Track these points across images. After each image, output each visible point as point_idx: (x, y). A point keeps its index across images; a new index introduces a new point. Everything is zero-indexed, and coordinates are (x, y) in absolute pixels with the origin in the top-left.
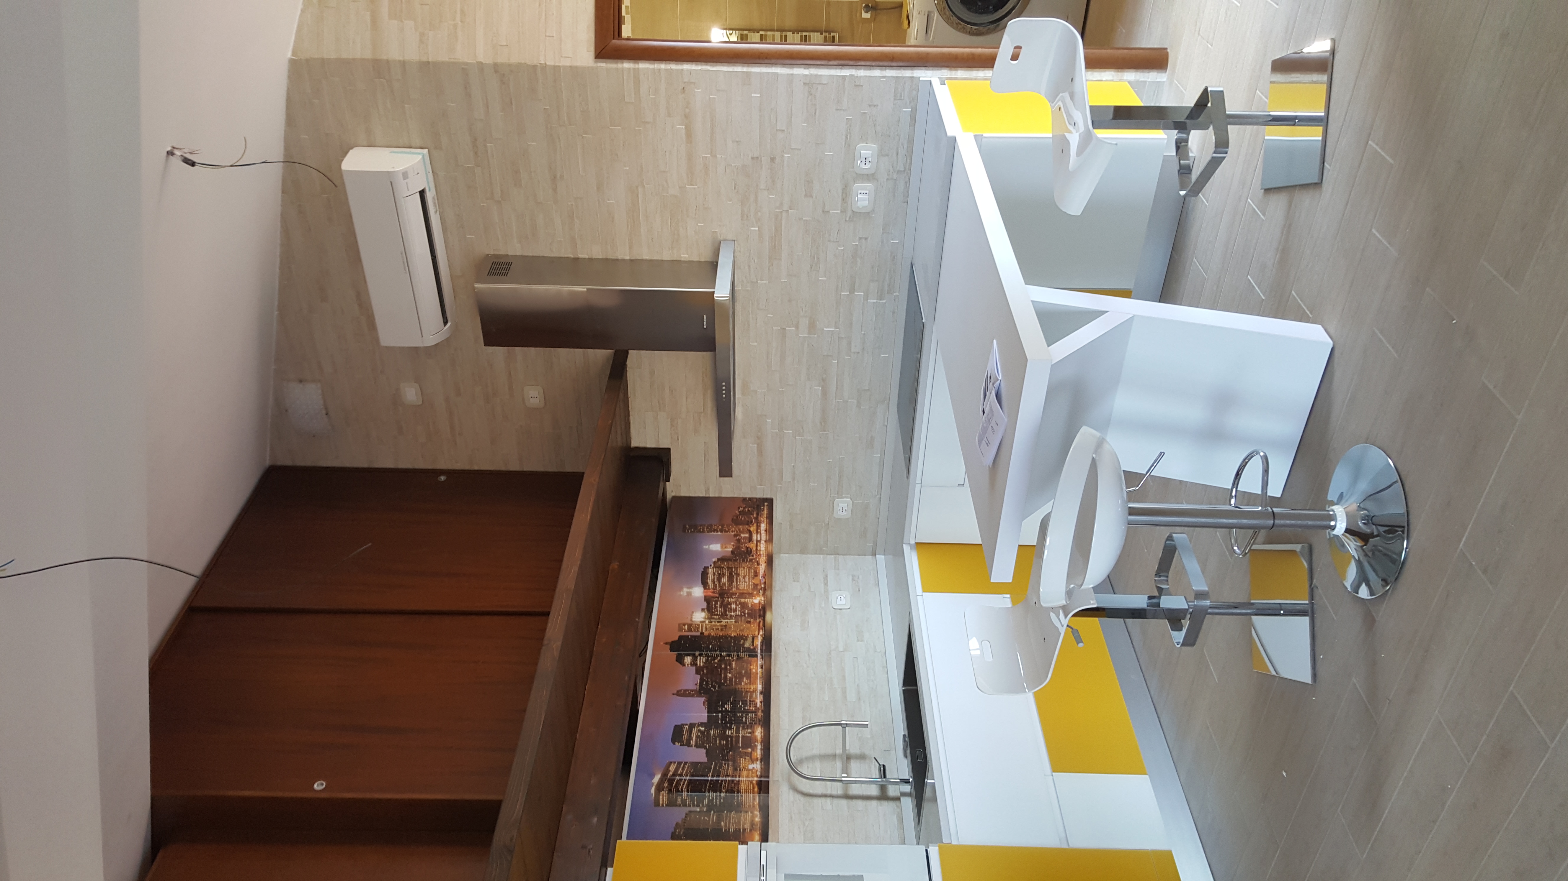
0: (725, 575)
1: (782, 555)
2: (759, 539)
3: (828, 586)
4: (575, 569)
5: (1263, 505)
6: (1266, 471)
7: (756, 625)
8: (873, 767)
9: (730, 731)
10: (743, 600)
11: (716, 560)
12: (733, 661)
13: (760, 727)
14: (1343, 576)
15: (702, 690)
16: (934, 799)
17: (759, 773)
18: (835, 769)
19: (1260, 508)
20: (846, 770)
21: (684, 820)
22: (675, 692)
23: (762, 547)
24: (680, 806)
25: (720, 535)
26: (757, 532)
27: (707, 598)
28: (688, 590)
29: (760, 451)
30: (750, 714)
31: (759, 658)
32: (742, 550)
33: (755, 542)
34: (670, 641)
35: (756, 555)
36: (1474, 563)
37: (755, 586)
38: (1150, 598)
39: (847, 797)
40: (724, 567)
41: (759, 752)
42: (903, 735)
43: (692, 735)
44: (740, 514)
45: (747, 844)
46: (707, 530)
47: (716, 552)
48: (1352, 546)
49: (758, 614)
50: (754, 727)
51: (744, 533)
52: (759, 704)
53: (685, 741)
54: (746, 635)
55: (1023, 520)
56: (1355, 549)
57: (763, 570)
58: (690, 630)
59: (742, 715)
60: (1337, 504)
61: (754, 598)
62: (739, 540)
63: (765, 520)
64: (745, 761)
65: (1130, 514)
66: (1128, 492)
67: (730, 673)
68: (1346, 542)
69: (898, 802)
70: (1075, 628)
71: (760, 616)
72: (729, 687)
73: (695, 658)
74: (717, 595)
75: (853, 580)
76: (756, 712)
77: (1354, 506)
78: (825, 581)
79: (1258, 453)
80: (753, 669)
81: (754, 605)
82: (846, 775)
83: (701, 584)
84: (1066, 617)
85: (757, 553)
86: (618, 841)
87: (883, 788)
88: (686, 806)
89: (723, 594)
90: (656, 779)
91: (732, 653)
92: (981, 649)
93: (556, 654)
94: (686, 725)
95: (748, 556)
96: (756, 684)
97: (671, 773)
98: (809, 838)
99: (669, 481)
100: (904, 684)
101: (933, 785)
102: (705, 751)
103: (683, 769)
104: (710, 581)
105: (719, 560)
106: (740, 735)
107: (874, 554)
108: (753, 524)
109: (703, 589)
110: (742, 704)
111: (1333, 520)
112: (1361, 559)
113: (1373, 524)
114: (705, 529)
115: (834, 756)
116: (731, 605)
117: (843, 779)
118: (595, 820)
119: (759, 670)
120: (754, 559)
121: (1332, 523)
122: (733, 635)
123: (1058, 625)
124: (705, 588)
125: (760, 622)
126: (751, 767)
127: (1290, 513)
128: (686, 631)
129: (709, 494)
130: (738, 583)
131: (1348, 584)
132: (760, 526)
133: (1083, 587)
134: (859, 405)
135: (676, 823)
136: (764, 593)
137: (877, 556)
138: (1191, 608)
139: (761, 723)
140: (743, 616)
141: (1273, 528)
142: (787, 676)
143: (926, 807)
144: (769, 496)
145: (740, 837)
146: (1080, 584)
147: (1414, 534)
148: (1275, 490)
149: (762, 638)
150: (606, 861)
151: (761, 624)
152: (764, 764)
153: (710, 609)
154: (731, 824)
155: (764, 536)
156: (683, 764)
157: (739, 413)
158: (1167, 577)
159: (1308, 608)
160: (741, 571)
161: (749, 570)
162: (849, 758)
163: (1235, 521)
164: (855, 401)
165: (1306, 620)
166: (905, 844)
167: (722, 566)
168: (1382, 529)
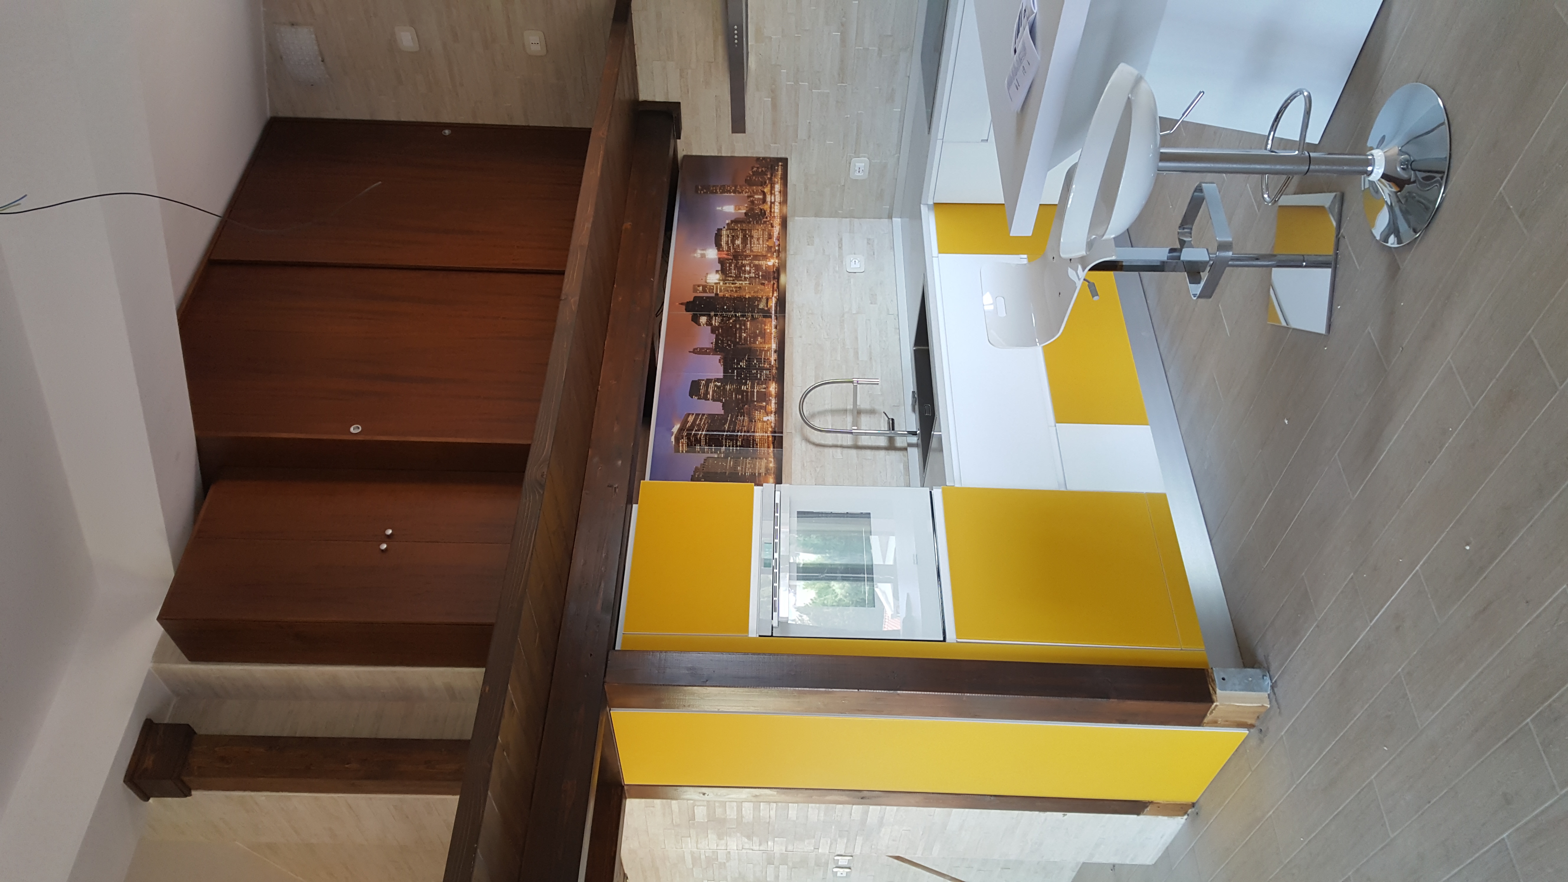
0: (739, 238)
1: (796, 218)
2: (773, 200)
3: (842, 250)
4: (588, 225)
5: (1301, 149)
6: (1308, 113)
7: (770, 286)
8: (882, 421)
9: (745, 387)
10: (757, 262)
11: (730, 222)
12: (748, 321)
13: (774, 383)
14: (1371, 223)
15: (718, 348)
16: (941, 450)
17: (773, 425)
18: (847, 422)
19: (1297, 152)
20: (856, 423)
21: (703, 465)
22: (692, 350)
23: (777, 209)
24: (699, 452)
25: (734, 196)
26: (771, 194)
27: (721, 260)
28: (702, 252)
29: (775, 106)
30: (764, 371)
31: (773, 318)
32: (756, 211)
33: (769, 203)
34: (685, 301)
35: (770, 217)
36: (1511, 207)
37: (770, 248)
38: (1172, 250)
39: (857, 447)
40: (737, 229)
41: (773, 405)
42: (913, 392)
43: (709, 390)
44: (754, 175)
45: (762, 486)
46: (720, 191)
47: (729, 214)
48: (1386, 191)
49: (772, 276)
50: (768, 383)
51: (757, 194)
52: (773, 362)
53: (702, 395)
54: (760, 297)
55: (1049, 170)
56: (1389, 195)
57: (777, 233)
58: (704, 291)
59: (757, 372)
60: (1377, 148)
61: (768, 260)
62: (752, 202)
63: (780, 181)
64: (760, 413)
65: (1161, 160)
66: (1161, 136)
67: (744, 333)
68: (1381, 188)
69: (905, 452)
70: (1091, 281)
71: (774, 278)
72: (744, 346)
73: (710, 318)
74: (732, 257)
75: (868, 243)
76: (770, 369)
77: (1396, 150)
78: (840, 245)
79: (1302, 93)
80: (768, 329)
81: (768, 267)
82: (856, 428)
83: (714, 245)
84: (1083, 271)
85: (771, 215)
86: (642, 481)
87: (891, 440)
88: (705, 453)
89: (737, 256)
90: (676, 429)
91: (747, 314)
92: (995, 303)
93: (574, 308)
94: (703, 380)
95: (762, 218)
96: (771, 343)
97: (689, 424)
98: (820, 481)
99: (680, 139)
100: (916, 344)
101: (940, 438)
102: (722, 404)
103: (701, 420)
104: (723, 243)
105: (732, 222)
106: (755, 390)
107: (890, 217)
108: (767, 186)
109: (717, 250)
110: (757, 362)
111: (1370, 165)
112: (1393, 204)
113: (1413, 170)
114: (718, 190)
115: (845, 411)
116: (745, 267)
117: (853, 431)
118: (620, 462)
119: (774, 330)
120: (768, 221)
121: (1370, 169)
122: (747, 297)
123: (1075, 278)
124: (719, 250)
125: (774, 284)
126: (765, 419)
127: (1325, 158)
128: (701, 292)
129: (722, 153)
130: (752, 245)
131: (1378, 232)
132: (774, 188)
133: (1105, 237)
134: (880, 51)
135: (696, 467)
136: (779, 255)
137: (893, 219)
138: (1212, 260)
139: (775, 379)
140: (757, 278)
141: (1308, 173)
142: (801, 337)
143: (932, 456)
144: (783, 156)
145: (756, 480)
146: (1102, 234)
147: (1453, 178)
148: (1314, 136)
149: (776, 299)
150: (631, 498)
151: (775, 286)
152: (778, 417)
153: (724, 271)
154: (747, 469)
155: (778, 198)
156: (700, 416)
157: (752, 63)
158: (1191, 229)
159: (1331, 259)
160: (755, 234)
161: (763, 233)
162: (859, 412)
163: (1268, 167)
164: (876, 48)
165: (1328, 271)
166: (910, 486)
167: (736, 228)
168: (1420, 175)
